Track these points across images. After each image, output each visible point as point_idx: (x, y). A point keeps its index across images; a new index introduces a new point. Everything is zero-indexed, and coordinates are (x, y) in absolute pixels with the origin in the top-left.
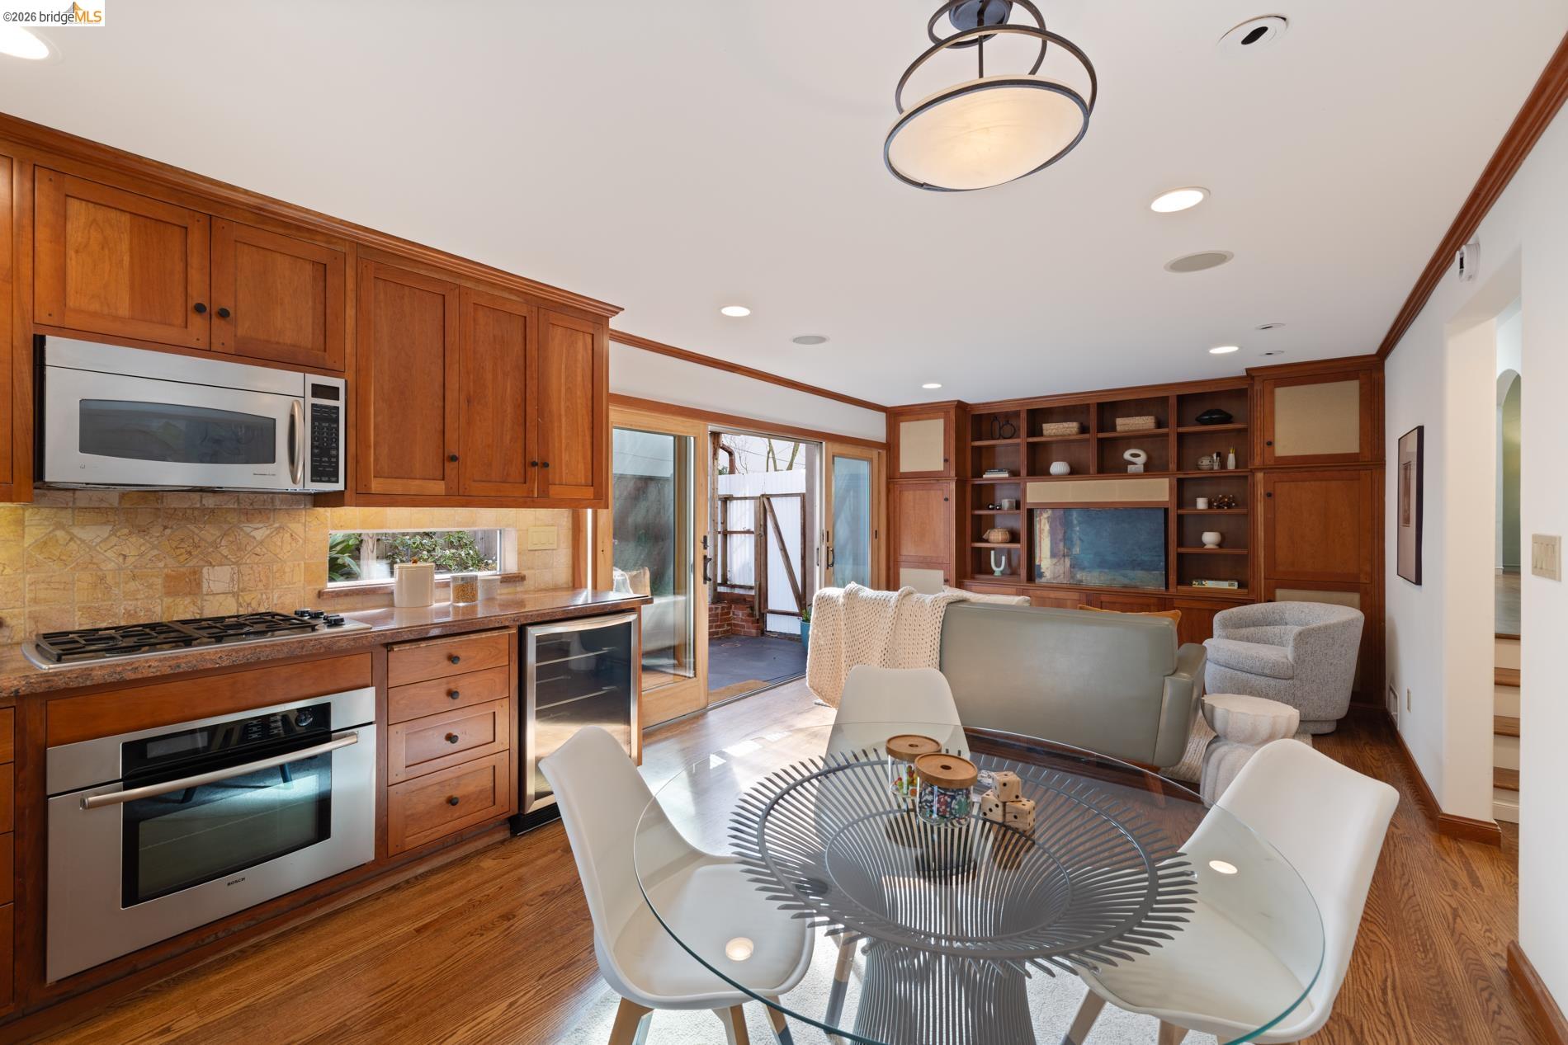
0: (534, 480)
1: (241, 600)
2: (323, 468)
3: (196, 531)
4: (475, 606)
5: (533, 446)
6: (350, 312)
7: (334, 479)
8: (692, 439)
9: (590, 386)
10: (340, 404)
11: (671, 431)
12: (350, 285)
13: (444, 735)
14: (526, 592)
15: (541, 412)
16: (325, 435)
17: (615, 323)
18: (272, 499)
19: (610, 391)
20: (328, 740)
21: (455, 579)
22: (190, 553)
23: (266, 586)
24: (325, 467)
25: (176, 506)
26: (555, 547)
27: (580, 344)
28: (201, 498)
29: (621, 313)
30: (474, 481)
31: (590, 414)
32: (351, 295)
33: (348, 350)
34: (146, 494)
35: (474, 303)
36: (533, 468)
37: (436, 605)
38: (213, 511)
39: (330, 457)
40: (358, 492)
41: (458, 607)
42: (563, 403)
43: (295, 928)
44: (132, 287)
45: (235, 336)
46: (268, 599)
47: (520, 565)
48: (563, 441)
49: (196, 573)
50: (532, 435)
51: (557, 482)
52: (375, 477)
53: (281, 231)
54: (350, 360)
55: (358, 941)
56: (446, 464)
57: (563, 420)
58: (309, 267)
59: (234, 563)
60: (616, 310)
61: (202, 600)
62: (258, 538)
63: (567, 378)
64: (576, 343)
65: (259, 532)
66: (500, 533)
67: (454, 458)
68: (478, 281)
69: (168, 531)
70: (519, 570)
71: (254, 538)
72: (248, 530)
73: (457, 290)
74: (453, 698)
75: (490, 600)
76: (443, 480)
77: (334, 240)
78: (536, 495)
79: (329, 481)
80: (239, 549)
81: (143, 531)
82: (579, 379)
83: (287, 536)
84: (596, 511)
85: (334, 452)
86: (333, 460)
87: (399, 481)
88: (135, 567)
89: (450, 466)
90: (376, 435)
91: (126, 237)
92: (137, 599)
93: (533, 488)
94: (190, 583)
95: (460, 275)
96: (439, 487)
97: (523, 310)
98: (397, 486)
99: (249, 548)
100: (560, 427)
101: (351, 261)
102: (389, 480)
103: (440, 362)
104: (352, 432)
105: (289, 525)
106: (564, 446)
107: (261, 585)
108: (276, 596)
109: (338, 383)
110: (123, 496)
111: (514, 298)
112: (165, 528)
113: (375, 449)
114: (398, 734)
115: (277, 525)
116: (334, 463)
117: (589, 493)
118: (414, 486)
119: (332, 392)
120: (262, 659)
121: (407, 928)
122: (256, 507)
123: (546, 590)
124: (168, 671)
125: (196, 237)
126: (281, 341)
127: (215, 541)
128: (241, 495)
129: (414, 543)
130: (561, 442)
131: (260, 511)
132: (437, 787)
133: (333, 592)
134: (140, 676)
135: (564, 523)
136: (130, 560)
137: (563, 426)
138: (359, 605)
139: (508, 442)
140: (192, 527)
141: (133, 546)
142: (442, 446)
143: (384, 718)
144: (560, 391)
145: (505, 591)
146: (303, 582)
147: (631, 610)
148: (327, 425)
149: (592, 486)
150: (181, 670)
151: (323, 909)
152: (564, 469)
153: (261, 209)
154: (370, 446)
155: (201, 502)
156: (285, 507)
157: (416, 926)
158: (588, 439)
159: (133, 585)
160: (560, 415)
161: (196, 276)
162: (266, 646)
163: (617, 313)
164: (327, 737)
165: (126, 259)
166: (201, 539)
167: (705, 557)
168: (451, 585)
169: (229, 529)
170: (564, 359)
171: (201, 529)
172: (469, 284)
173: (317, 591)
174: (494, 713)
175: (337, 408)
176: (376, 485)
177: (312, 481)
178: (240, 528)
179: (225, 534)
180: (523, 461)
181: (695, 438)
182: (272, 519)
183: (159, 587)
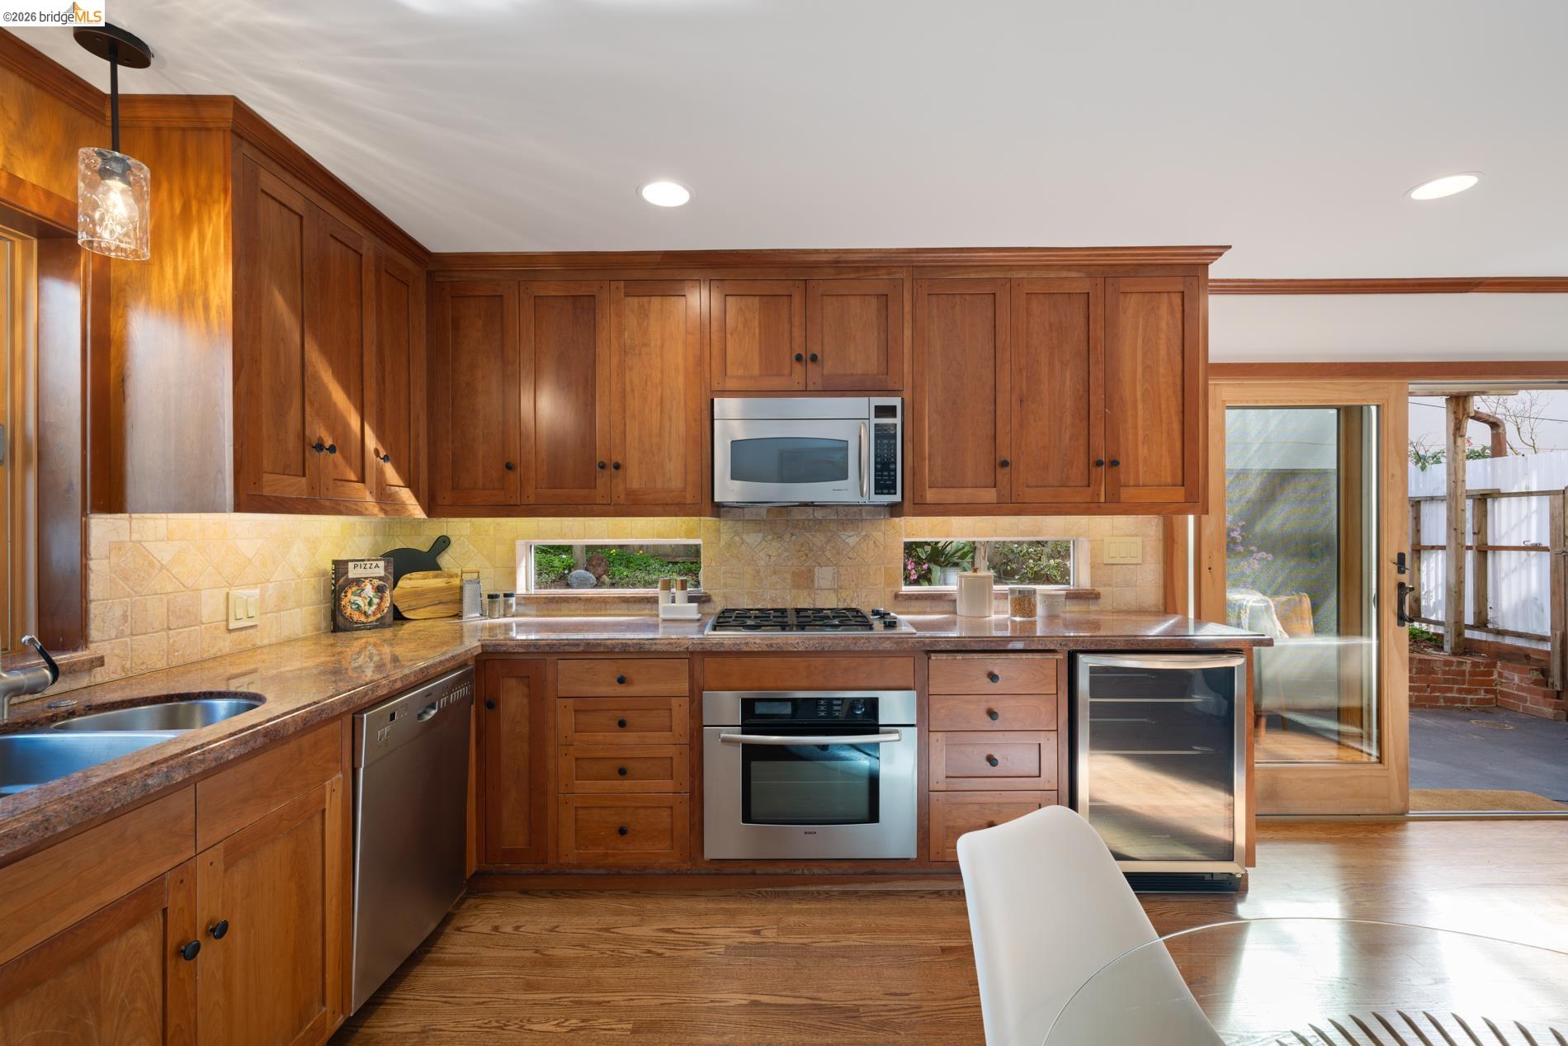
0: (1101, 481)
1: (839, 596)
2: (884, 484)
3: (811, 538)
4: (1034, 623)
5: (1098, 442)
6: (908, 333)
7: (892, 491)
8: (1374, 409)
9: (1179, 358)
10: (898, 421)
11: (1330, 401)
12: (907, 308)
13: (985, 756)
14: (1101, 612)
15: (1108, 402)
16: (886, 451)
17: (1216, 271)
18: (860, 510)
19: (1211, 360)
20: (877, 732)
21: (1012, 591)
22: (807, 555)
23: (857, 585)
24: (885, 480)
25: (798, 518)
26: (1140, 562)
27: (1164, 310)
28: (814, 511)
29: (1227, 253)
30: (1027, 487)
31: (1180, 393)
32: (908, 317)
33: (906, 370)
34: (782, 509)
35: (1027, 294)
36: (1099, 469)
37: (994, 617)
38: (821, 521)
39: (889, 470)
40: (916, 502)
41: (1015, 622)
42: (1139, 387)
43: (856, 892)
44: (760, 353)
45: (822, 374)
46: (858, 596)
47: (1093, 582)
48: (1140, 432)
49: (810, 571)
50: (1098, 430)
51: (1131, 483)
52: (929, 487)
53: (853, 276)
54: (908, 379)
55: (893, 931)
56: (998, 469)
57: (1140, 406)
58: (874, 301)
59: (835, 565)
60: (1218, 251)
61: (815, 594)
62: (851, 544)
63: (1144, 355)
64: (1158, 308)
65: (851, 538)
66: (1074, 544)
67: (1004, 464)
68: (1032, 268)
69: (794, 537)
70: (1092, 585)
71: (848, 544)
72: (844, 537)
73: (1008, 285)
74: (993, 719)
75: (1051, 618)
76: (995, 487)
77: (894, 270)
78: (1103, 500)
79: (889, 493)
80: (838, 553)
81: (780, 537)
82: (1163, 352)
83: (871, 543)
84: (1200, 517)
85: (892, 466)
86: (892, 473)
87: (952, 490)
88: (776, 565)
89: (1003, 473)
90: (931, 447)
91: (757, 314)
92: (776, 589)
93: (1100, 490)
94: (804, 580)
95: (1011, 268)
96: (990, 495)
97: (1085, 286)
98: (950, 496)
99: (845, 552)
100: (1135, 416)
101: (907, 285)
102: (943, 490)
103: (991, 364)
104: (909, 446)
105: (873, 533)
106: (1140, 438)
107: (853, 584)
108: (864, 595)
109: (896, 401)
110: (769, 510)
111: (1074, 274)
112: (792, 535)
113: (929, 460)
114: (937, 741)
115: (863, 533)
116: (892, 476)
117: (1179, 494)
118: (966, 495)
119: (889, 411)
120: (826, 649)
121: (934, 941)
122: (849, 518)
123: (1128, 612)
124: (766, 649)
125: (797, 300)
126: (854, 372)
127: (822, 546)
128: (839, 508)
129: (1021, 551)
130: (1136, 435)
131: (852, 521)
132: (977, 807)
133: (906, 595)
134: (749, 649)
135: (1152, 533)
136: (773, 559)
137: (1140, 412)
138: (928, 610)
139: (1067, 440)
140: (808, 534)
141: (774, 548)
142: (993, 451)
143: (924, 723)
144: (1134, 372)
145: (1076, 608)
146: (883, 585)
147: (1234, 651)
148: (886, 442)
149: (1183, 485)
150: (773, 649)
151: (878, 885)
152: (1140, 466)
153: (838, 262)
154: (925, 458)
155: (813, 514)
156: (869, 518)
157: (942, 945)
158: (1176, 427)
159: (775, 578)
160: (1135, 402)
161: (797, 333)
162: (829, 638)
163: (1220, 254)
164: (874, 729)
165: (757, 331)
166: (814, 545)
167: (1401, 586)
168: (1009, 597)
169: (832, 536)
170: (1140, 331)
171: (814, 536)
172: (1021, 274)
173: (894, 594)
174: (1040, 744)
175: (895, 425)
176: (931, 496)
177: (876, 493)
178: (838, 536)
179: (829, 541)
180: (1086, 461)
181: (1378, 406)
182: (860, 528)
183: (789, 581)
